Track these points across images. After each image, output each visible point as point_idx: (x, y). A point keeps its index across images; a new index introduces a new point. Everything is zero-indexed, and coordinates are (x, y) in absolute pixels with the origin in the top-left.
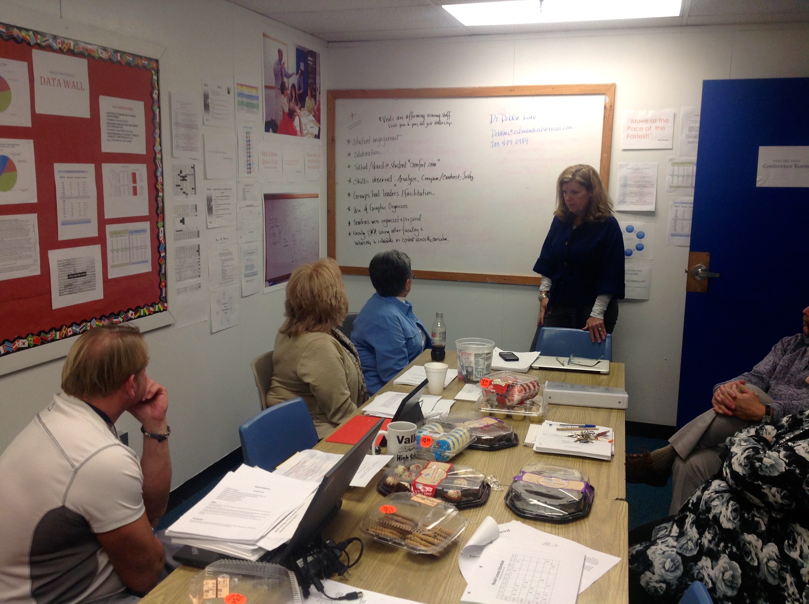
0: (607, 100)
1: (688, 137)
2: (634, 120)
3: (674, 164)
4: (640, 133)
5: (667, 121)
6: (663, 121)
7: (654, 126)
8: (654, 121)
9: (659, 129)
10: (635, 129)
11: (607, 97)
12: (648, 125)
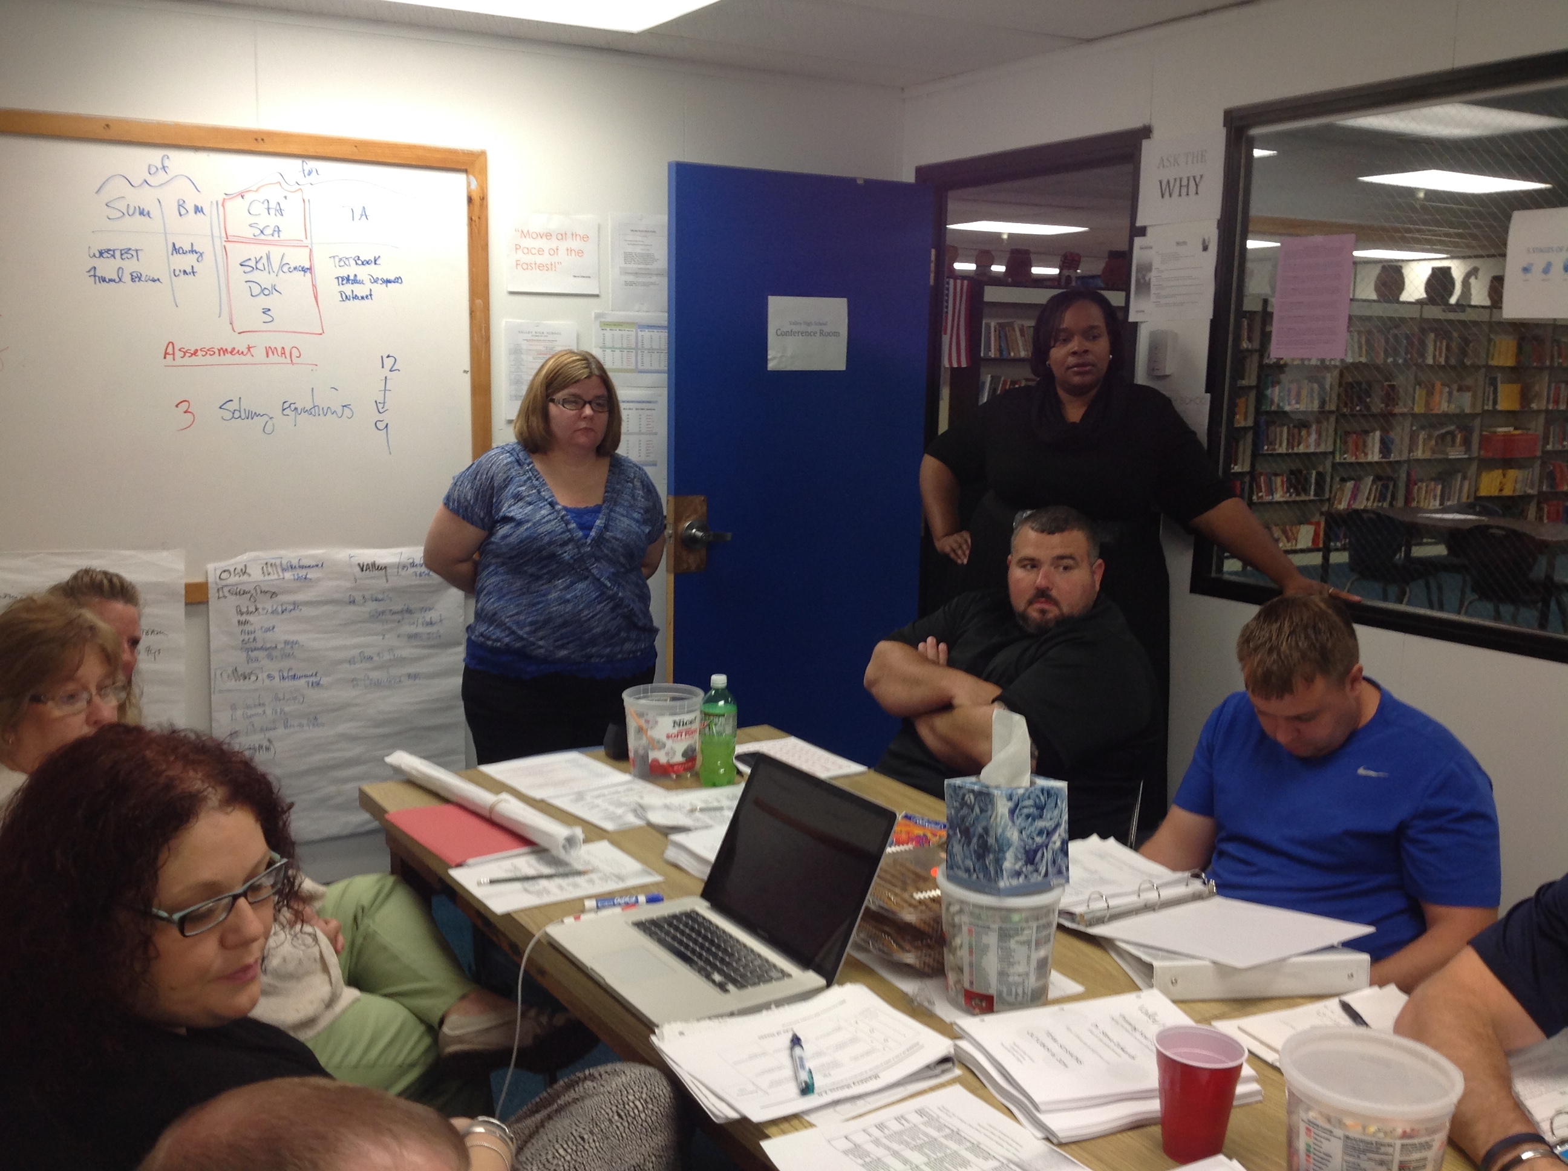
0: (474, 184)
1: (625, 272)
2: (525, 232)
3: (606, 325)
4: (540, 259)
5: (585, 238)
6: (578, 237)
7: (563, 246)
8: (562, 236)
9: (573, 252)
10: (529, 251)
11: (472, 178)
12: (554, 243)
